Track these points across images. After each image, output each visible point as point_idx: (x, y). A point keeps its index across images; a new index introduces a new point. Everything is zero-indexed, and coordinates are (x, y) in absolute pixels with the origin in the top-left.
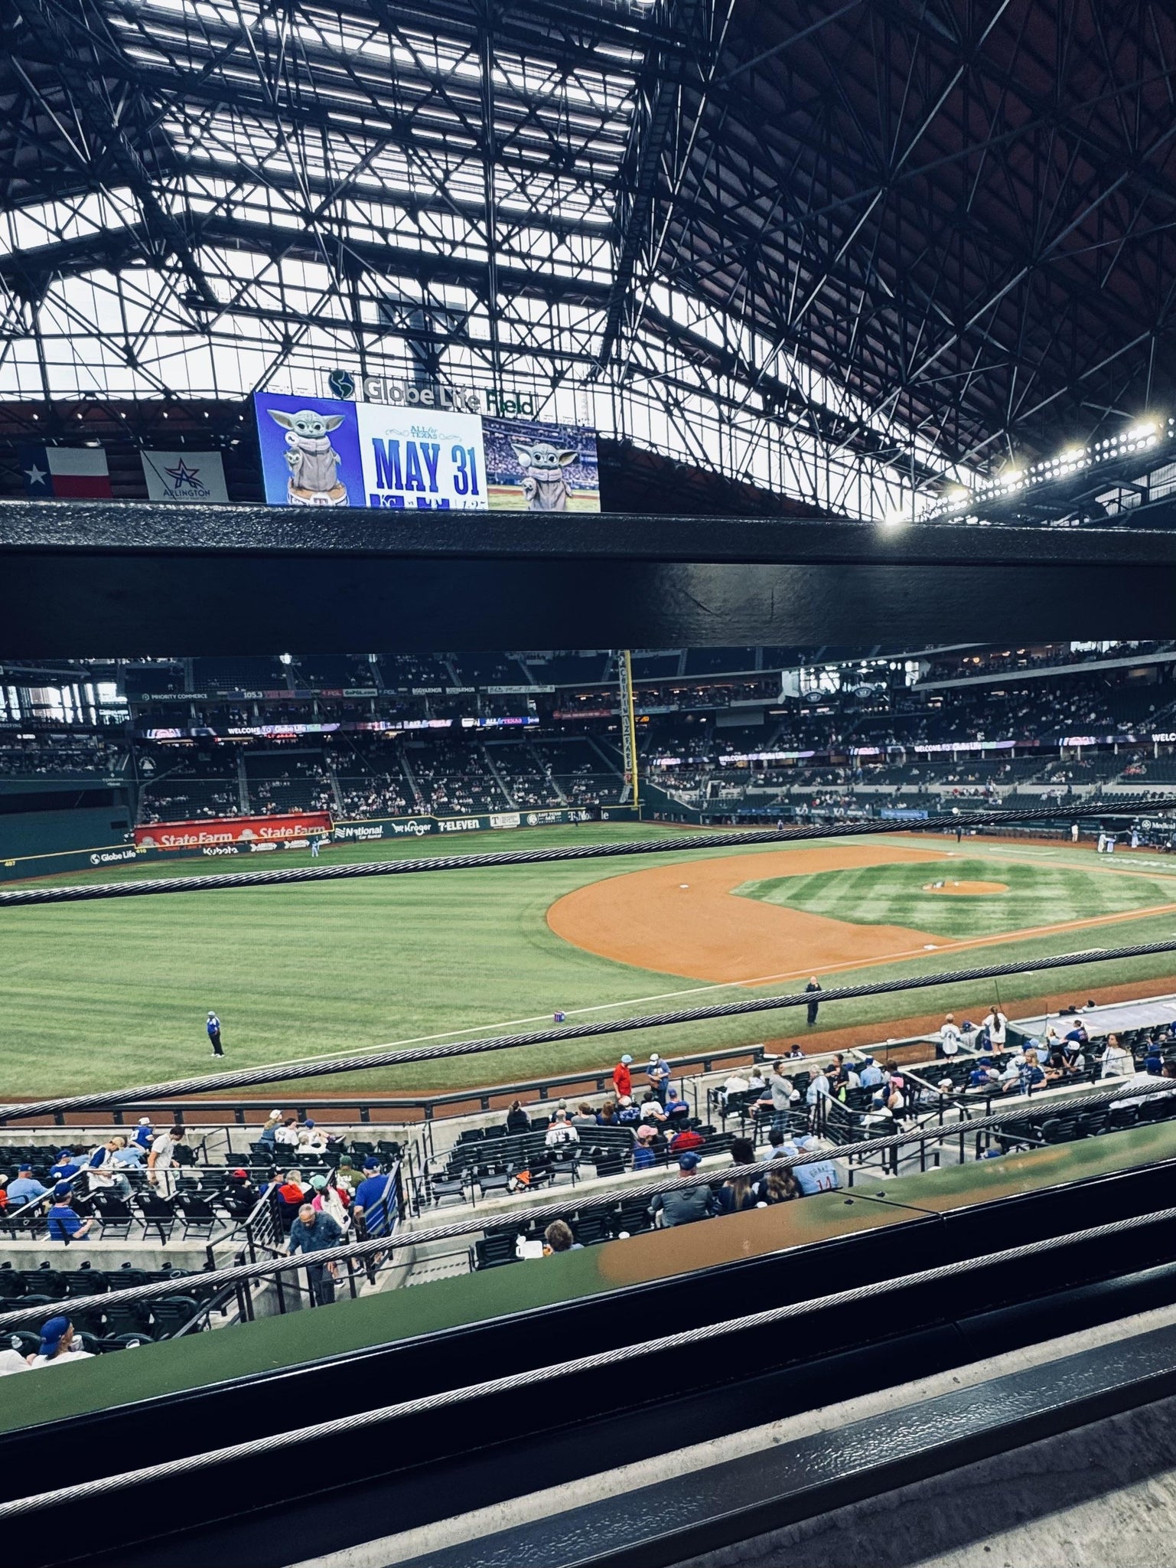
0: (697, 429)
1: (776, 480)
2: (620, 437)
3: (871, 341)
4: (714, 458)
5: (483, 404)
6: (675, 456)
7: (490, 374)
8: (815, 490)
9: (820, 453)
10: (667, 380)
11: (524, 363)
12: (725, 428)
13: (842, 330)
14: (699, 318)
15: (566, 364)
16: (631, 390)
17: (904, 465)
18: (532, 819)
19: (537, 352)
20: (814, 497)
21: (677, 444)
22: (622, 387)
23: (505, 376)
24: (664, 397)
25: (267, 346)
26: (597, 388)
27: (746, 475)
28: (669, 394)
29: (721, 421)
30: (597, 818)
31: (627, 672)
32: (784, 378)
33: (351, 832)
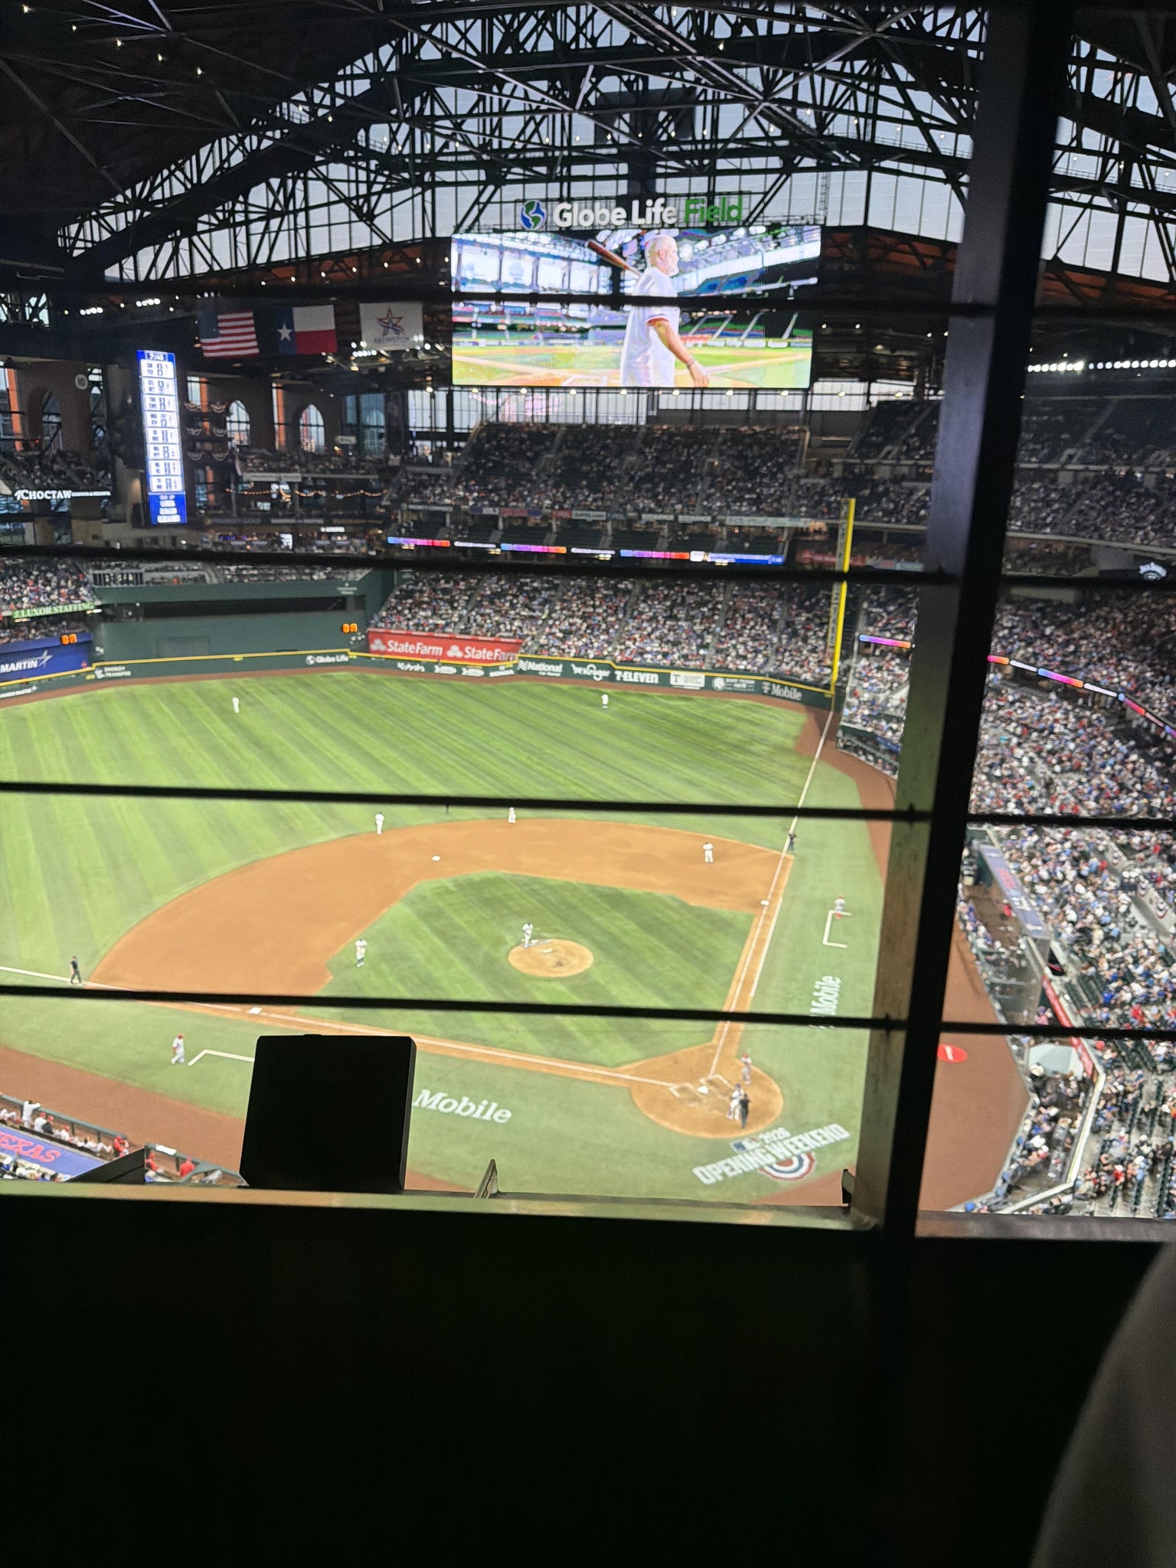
33: (533, 666)
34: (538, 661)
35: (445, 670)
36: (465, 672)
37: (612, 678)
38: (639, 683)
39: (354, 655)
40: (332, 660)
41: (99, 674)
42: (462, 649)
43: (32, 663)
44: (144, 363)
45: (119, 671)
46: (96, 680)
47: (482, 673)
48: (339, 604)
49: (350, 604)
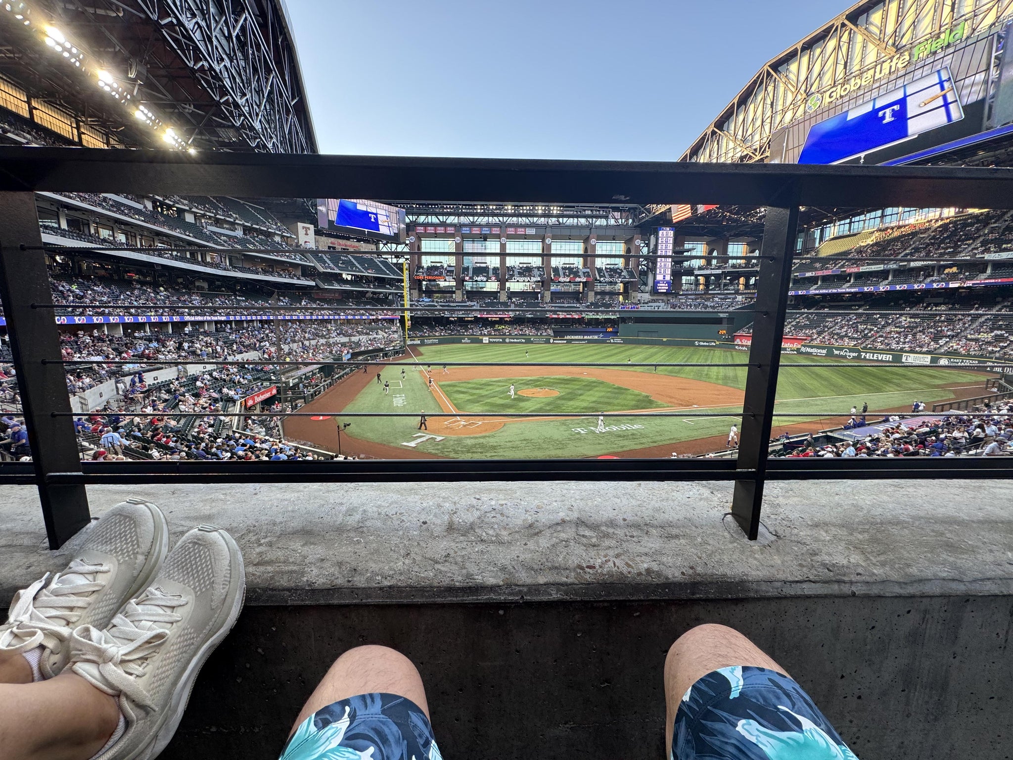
33: (809, 350)
37: (859, 357)
38: (878, 361)
39: (718, 343)
40: (708, 344)
41: (612, 341)
43: (596, 337)
44: (661, 232)
45: (619, 341)
46: (610, 343)
48: (719, 321)
49: (725, 321)
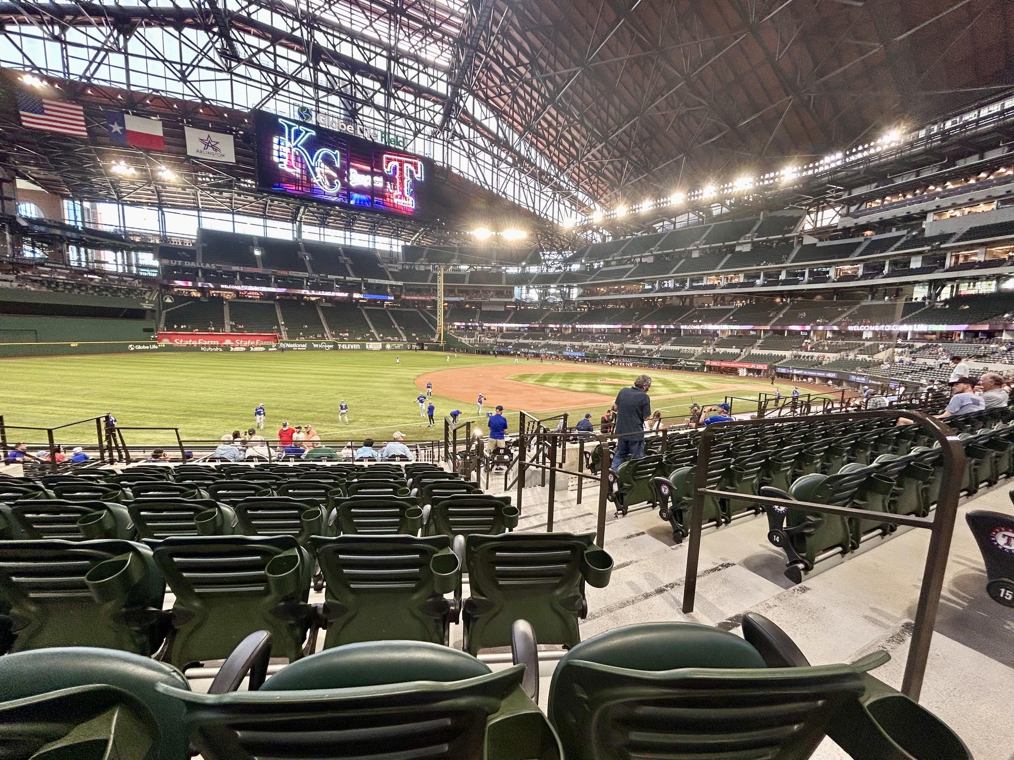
0: (482, 168)
1: (517, 197)
2: (445, 166)
3: (564, 142)
4: (489, 183)
5: (379, 138)
6: (471, 179)
7: (383, 124)
8: (534, 203)
9: (537, 188)
10: (470, 142)
11: (400, 122)
12: (495, 170)
13: (552, 136)
14: (486, 118)
15: (422, 126)
16: (453, 144)
17: (574, 200)
18: (388, 346)
19: (408, 117)
20: (533, 208)
21: (472, 173)
22: (449, 142)
23: (391, 127)
24: (467, 150)
25: (264, 87)
26: (436, 140)
27: (504, 193)
28: (470, 149)
29: (493, 166)
30: (422, 349)
31: (441, 279)
32: (523, 152)
33: (289, 345)
34: (292, 343)
35: (237, 349)
36: (252, 349)
37: (336, 348)
38: (350, 349)
40: (147, 347)
42: (234, 342)
47: (263, 349)
49: (148, 314)
